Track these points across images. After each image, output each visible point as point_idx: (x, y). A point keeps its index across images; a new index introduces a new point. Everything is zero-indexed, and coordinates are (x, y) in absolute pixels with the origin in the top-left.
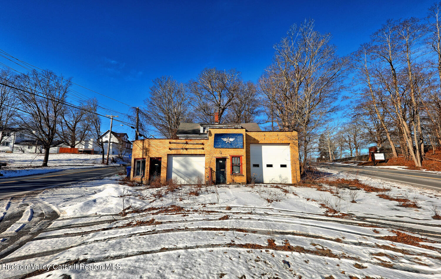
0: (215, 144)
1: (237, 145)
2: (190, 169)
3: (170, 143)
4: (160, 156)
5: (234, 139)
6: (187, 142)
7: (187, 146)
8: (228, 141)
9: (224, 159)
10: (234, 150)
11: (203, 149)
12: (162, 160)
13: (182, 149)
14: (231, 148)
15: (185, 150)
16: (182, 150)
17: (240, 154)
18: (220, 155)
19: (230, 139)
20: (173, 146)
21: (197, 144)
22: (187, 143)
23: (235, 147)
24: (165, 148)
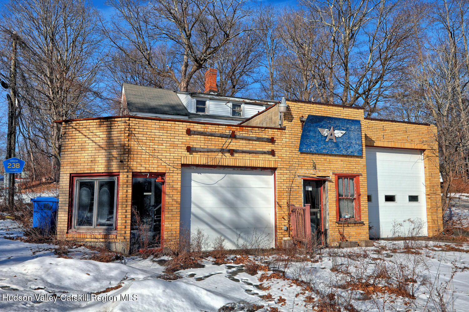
0: (302, 143)
1: (349, 147)
2: (246, 214)
3: (189, 132)
4: (161, 170)
5: (344, 132)
6: (233, 132)
7: (234, 145)
8: (331, 137)
9: (320, 182)
10: (342, 161)
11: (272, 153)
12: (167, 179)
13: (222, 151)
14: (335, 155)
15: (228, 155)
16: (220, 154)
17: (355, 171)
18: (312, 172)
19: (336, 132)
20: (197, 142)
21: (259, 139)
22: (233, 136)
23: (344, 152)
24: (174, 146)
